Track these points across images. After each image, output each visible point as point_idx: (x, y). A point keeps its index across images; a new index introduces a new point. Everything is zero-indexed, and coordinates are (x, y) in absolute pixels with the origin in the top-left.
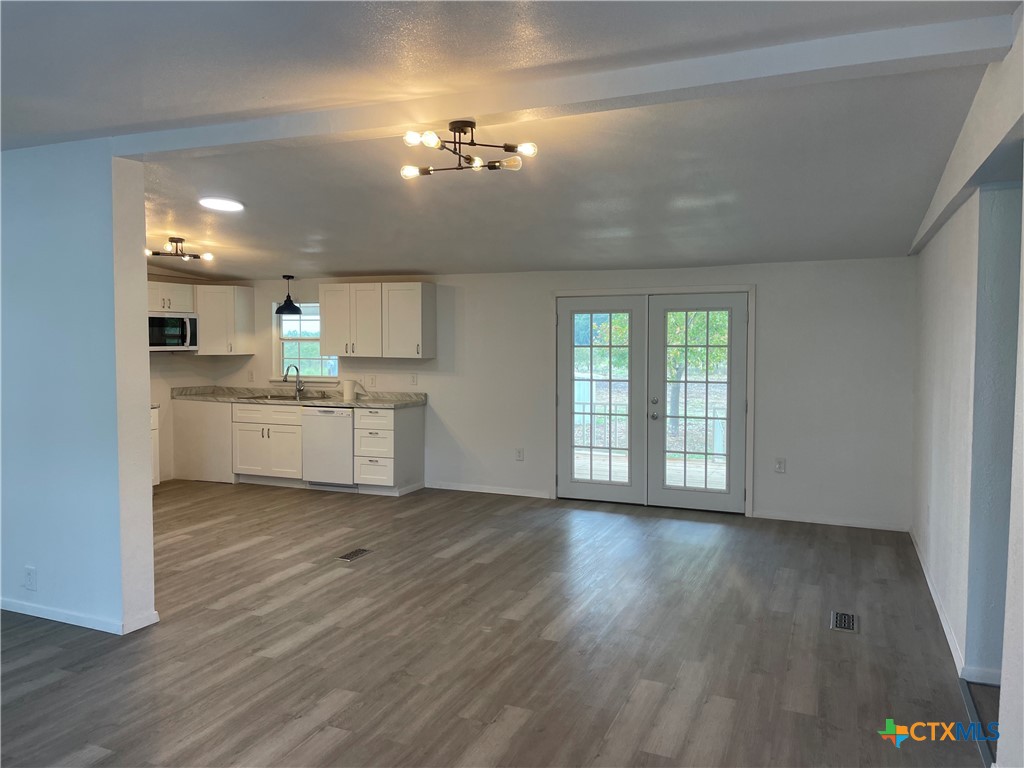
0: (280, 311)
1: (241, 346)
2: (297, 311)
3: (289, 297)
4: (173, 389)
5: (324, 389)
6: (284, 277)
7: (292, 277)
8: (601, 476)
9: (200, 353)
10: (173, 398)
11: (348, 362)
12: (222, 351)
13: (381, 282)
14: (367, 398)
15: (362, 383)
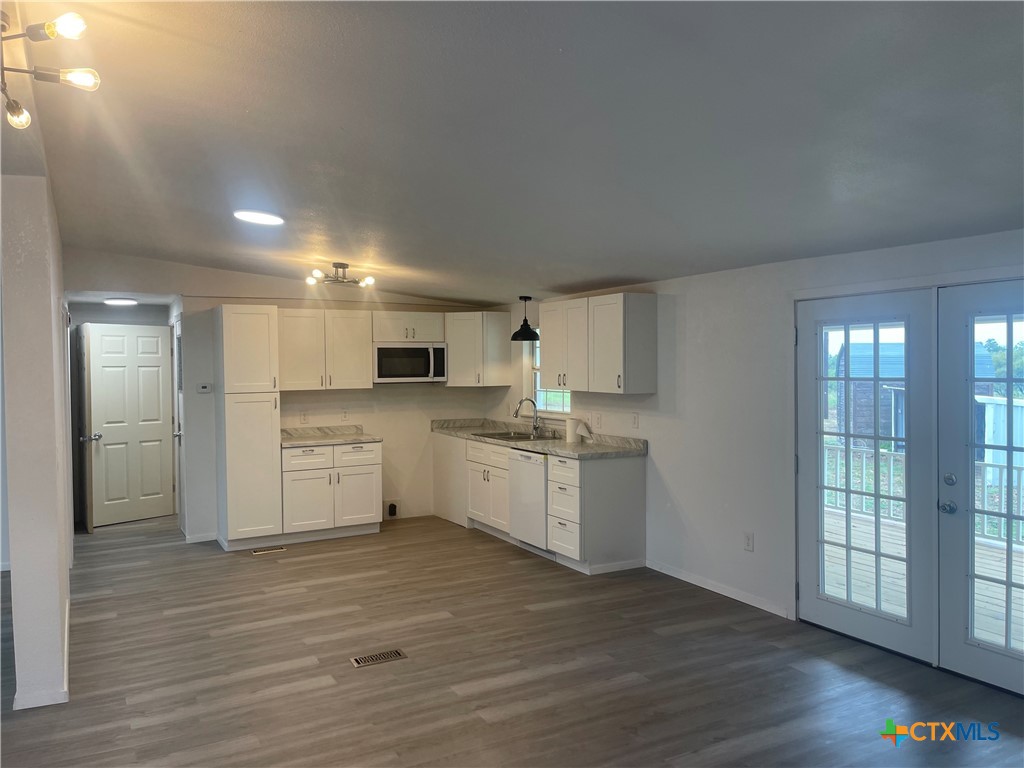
0: (517, 337)
1: (493, 376)
2: (533, 336)
3: (525, 321)
4: (432, 421)
5: (556, 427)
6: (521, 298)
7: (530, 298)
8: (864, 598)
9: (449, 385)
10: (432, 430)
11: (579, 397)
12: (471, 382)
13: (588, 296)
14: (591, 442)
15: (589, 423)
